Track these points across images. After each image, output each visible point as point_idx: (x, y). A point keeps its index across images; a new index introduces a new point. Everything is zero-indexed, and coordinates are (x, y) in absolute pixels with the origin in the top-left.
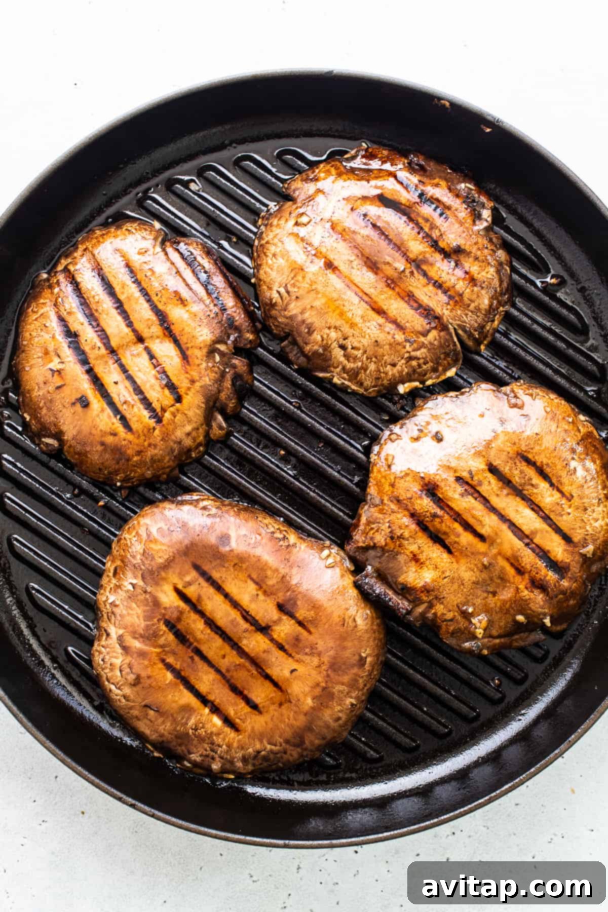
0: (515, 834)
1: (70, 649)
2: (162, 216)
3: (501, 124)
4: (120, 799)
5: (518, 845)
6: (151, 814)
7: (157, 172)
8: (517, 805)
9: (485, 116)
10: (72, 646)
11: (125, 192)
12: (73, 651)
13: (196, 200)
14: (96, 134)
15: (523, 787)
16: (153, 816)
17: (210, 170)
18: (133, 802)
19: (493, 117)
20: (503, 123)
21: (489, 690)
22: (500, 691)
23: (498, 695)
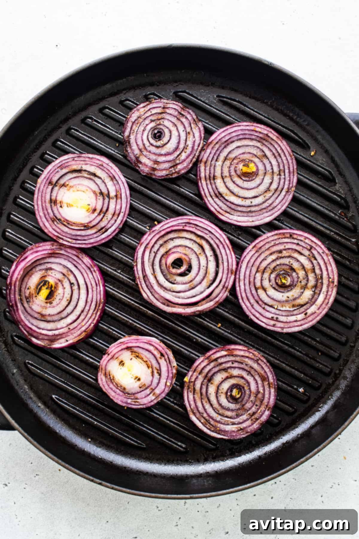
0: (311, 483)
1: (54, 396)
2: (81, 138)
3: (272, 65)
4: (92, 481)
5: (313, 490)
6: (111, 487)
7: (75, 114)
8: (312, 466)
9: (263, 62)
10: (54, 394)
11: (58, 127)
12: (56, 398)
13: (100, 127)
14: (38, 96)
15: (316, 456)
16: (112, 488)
17: (106, 109)
18: (100, 481)
19: (267, 62)
20: (274, 64)
21: (300, 395)
22: (306, 395)
23: (305, 398)
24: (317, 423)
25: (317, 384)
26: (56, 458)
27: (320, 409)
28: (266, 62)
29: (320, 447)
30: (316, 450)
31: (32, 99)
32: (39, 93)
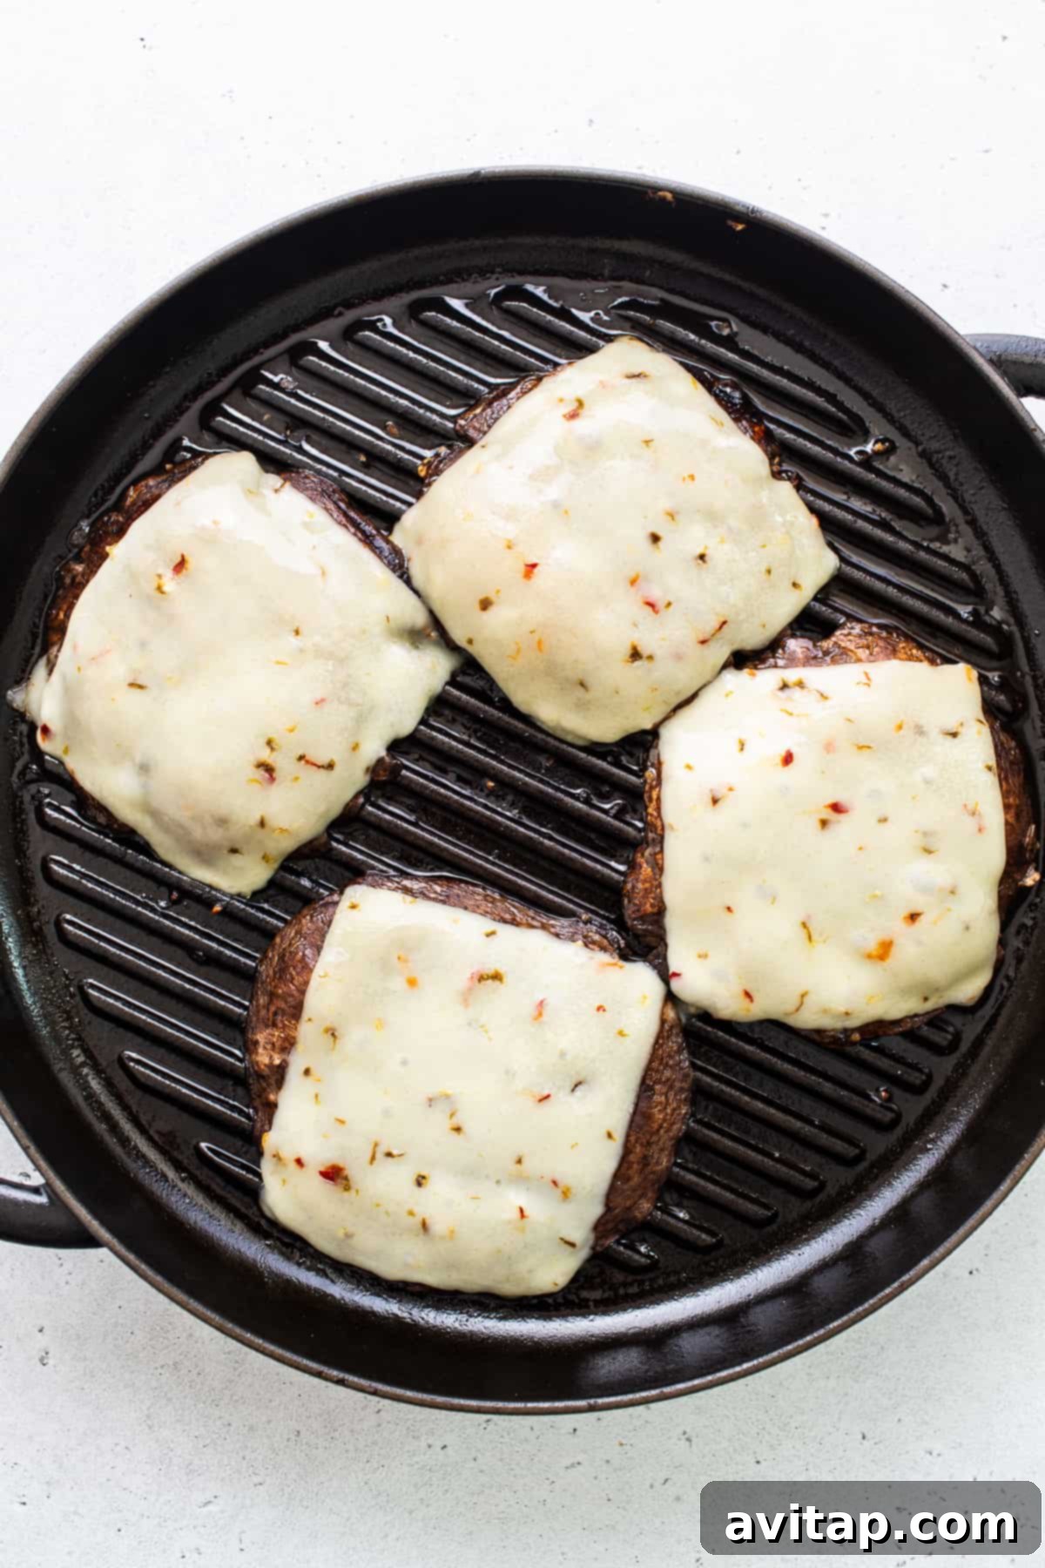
1: (203, 1145)
2: (243, 438)
3: (758, 215)
4: (319, 1375)
6: (372, 1390)
9: (731, 205)
10: (204, 1141)
11: (179, 410)
12: (209, 1149)
14: (120, 329)
16: (375, 1393)
18: (342, 1375)
19: (743, 206)
20: (761, 212)
21: (873, 1110)
22: (891, 1110)
23: (889, 1116)
24: (923, 1186)
25: (916, 1078)
26: (217, 1318)
27: (929, 1146)
28: (739, 208)
29: (937, 1254)
30: (925, 1262)
31: (105, 337)
32: (123, 322)
